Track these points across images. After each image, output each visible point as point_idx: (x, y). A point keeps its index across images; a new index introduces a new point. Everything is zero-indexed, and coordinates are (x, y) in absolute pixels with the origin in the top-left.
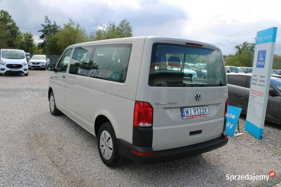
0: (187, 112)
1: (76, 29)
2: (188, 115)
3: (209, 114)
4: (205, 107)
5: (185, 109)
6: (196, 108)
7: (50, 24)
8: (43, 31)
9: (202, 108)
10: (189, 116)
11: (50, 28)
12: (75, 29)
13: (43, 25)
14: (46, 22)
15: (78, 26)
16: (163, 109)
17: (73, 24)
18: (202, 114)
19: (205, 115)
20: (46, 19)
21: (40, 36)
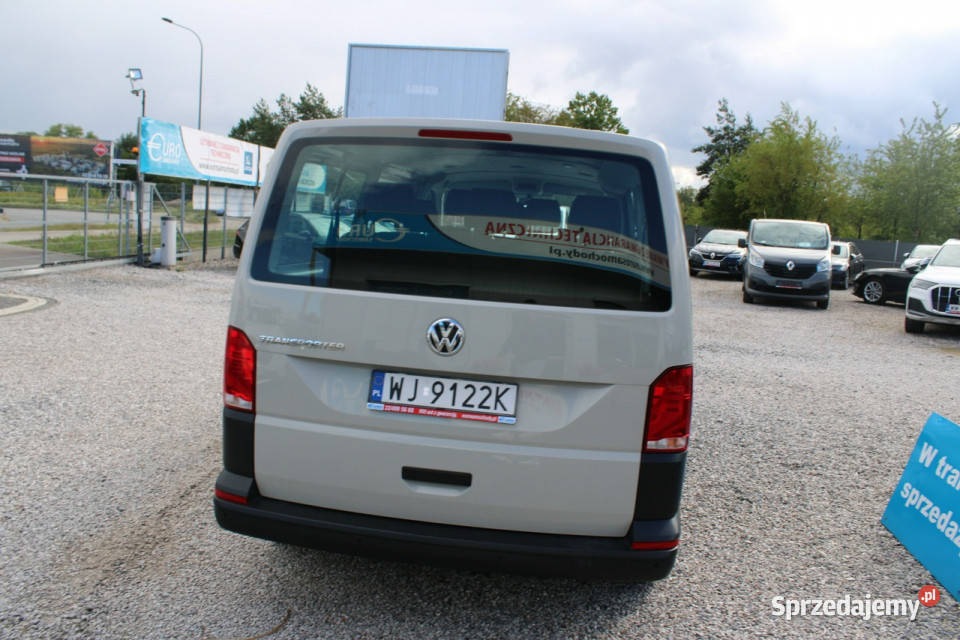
0: (396, 389)
1: (804, 137)
2: (395, 400)
3: (514, 416)
4: (503, 387)
5: (388, 376)
6: (447, 383)
7: (731, 125)
8: (708, 149)
9: (483, 388)
10: (401, 405)
11: (731, 138)
12: (801, 139)
13: (710, 131)
14: (720, 118)
15: (811, 127)
16: (290, 360)
17: (796, 120)
18: (476, 409)
19: (489, 418)
20: (721, 110)
21: (699, 165)
